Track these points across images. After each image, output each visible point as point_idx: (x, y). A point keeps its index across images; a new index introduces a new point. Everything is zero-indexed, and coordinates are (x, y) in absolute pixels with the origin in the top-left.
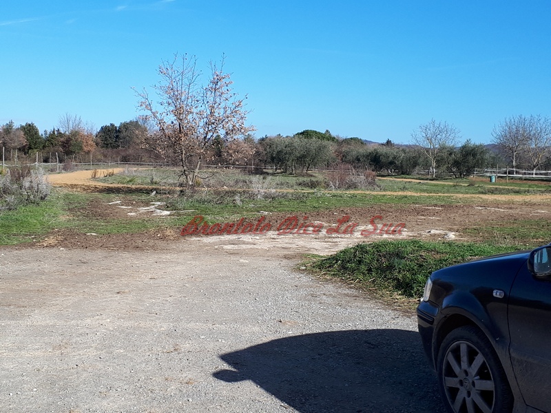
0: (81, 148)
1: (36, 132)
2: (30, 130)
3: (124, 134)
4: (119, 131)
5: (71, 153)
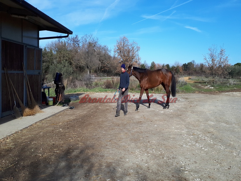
0: (179, 71)
1: (169, 67)
2: (168, 66)
3: (188, 66)
4: (187, 65)
5: (177, 72)
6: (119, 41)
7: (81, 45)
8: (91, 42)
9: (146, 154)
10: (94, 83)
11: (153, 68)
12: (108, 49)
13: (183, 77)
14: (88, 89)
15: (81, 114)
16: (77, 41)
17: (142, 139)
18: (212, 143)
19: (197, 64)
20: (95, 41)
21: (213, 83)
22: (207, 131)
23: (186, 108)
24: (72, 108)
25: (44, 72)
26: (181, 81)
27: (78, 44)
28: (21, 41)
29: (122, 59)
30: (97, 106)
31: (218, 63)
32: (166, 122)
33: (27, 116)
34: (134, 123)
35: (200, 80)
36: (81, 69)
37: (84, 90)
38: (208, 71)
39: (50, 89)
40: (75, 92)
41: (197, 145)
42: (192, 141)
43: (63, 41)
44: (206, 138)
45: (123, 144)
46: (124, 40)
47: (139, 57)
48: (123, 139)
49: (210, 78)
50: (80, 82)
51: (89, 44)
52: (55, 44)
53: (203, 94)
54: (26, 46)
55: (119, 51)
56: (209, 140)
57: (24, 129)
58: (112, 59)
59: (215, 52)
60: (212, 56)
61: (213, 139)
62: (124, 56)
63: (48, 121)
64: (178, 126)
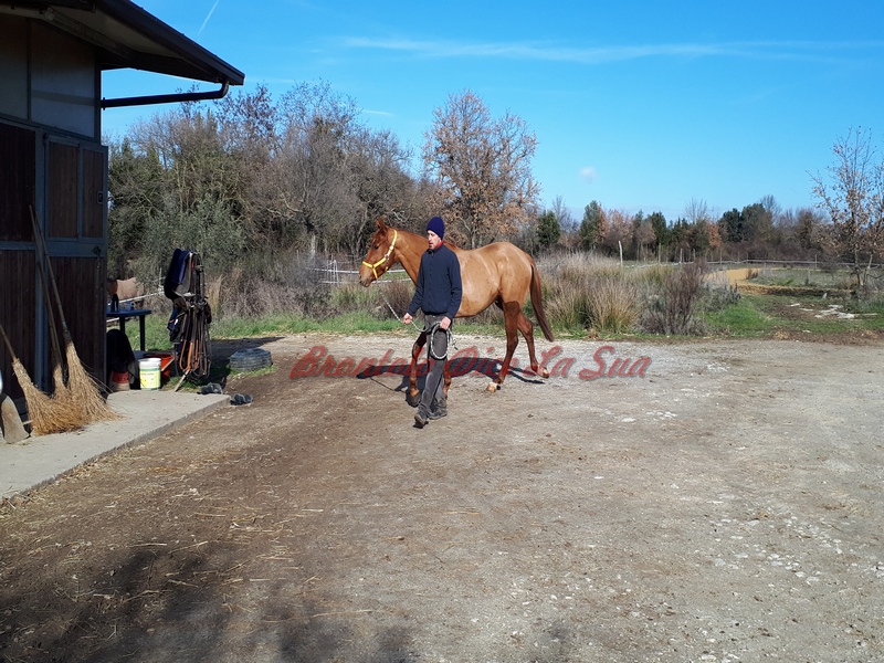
3: (747, 221)
4: (742, 219)
5: (698, 249)
6: (444, 112)
7: (279, 129)
8: (325, 117)
9: (553, 597)
10: (335, 294)
11: (591, 228)
12: (399, 147)
13: (724, 267)
14: (312, 322)
15: (278, 425)
16: (263, 114)
17: (537, 532)
18: (840, 552)
19: (783, 213)
20: (341, 115)
21: (853, 293)
22: (820, 503)
23: (732, 404)
24: (243, 403)
25: (121, 244)
26: (714, 287)
27: (269, 128)
28: (24, 116)
29: (457, 192)
30: (349, 394)
31: (873, 210)
32: (642, 461)
33: (50, 432)
34: (506, 466)
35: (798, 282)
36: (280, 233)
37: (292, 326)
38: (832, 245)
39: (147, 319)
40: (255, 331)
41: (775, 560)
42: (752, 543)
43: (204, 114)
44: (814, 531)
45: (459, 552)
46: (467, 107)
47: (530, 182)
48: (457, 531)
49: (843, 276)
50: (276, 291)
51: (314, 126)
52: (170, 124)
53: (808, 344)
54: (44, 137)
55: (444, 157)
56: (828, 540)
57: (37, 487)
58: (417, 188)
59: (860, 160)
60: (850, 180)
61: (845, 535)
62: (467, 176)
63: (141, 453)
64: (694, 481)
